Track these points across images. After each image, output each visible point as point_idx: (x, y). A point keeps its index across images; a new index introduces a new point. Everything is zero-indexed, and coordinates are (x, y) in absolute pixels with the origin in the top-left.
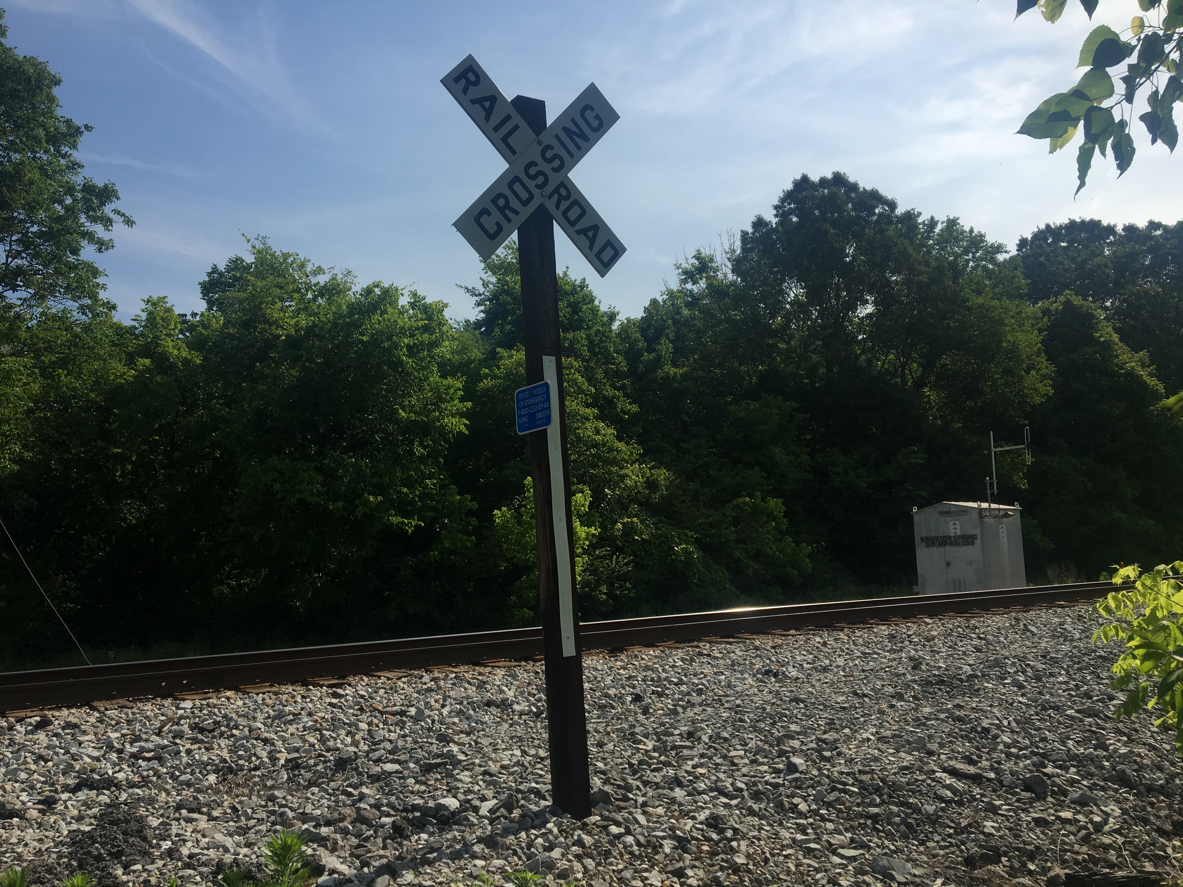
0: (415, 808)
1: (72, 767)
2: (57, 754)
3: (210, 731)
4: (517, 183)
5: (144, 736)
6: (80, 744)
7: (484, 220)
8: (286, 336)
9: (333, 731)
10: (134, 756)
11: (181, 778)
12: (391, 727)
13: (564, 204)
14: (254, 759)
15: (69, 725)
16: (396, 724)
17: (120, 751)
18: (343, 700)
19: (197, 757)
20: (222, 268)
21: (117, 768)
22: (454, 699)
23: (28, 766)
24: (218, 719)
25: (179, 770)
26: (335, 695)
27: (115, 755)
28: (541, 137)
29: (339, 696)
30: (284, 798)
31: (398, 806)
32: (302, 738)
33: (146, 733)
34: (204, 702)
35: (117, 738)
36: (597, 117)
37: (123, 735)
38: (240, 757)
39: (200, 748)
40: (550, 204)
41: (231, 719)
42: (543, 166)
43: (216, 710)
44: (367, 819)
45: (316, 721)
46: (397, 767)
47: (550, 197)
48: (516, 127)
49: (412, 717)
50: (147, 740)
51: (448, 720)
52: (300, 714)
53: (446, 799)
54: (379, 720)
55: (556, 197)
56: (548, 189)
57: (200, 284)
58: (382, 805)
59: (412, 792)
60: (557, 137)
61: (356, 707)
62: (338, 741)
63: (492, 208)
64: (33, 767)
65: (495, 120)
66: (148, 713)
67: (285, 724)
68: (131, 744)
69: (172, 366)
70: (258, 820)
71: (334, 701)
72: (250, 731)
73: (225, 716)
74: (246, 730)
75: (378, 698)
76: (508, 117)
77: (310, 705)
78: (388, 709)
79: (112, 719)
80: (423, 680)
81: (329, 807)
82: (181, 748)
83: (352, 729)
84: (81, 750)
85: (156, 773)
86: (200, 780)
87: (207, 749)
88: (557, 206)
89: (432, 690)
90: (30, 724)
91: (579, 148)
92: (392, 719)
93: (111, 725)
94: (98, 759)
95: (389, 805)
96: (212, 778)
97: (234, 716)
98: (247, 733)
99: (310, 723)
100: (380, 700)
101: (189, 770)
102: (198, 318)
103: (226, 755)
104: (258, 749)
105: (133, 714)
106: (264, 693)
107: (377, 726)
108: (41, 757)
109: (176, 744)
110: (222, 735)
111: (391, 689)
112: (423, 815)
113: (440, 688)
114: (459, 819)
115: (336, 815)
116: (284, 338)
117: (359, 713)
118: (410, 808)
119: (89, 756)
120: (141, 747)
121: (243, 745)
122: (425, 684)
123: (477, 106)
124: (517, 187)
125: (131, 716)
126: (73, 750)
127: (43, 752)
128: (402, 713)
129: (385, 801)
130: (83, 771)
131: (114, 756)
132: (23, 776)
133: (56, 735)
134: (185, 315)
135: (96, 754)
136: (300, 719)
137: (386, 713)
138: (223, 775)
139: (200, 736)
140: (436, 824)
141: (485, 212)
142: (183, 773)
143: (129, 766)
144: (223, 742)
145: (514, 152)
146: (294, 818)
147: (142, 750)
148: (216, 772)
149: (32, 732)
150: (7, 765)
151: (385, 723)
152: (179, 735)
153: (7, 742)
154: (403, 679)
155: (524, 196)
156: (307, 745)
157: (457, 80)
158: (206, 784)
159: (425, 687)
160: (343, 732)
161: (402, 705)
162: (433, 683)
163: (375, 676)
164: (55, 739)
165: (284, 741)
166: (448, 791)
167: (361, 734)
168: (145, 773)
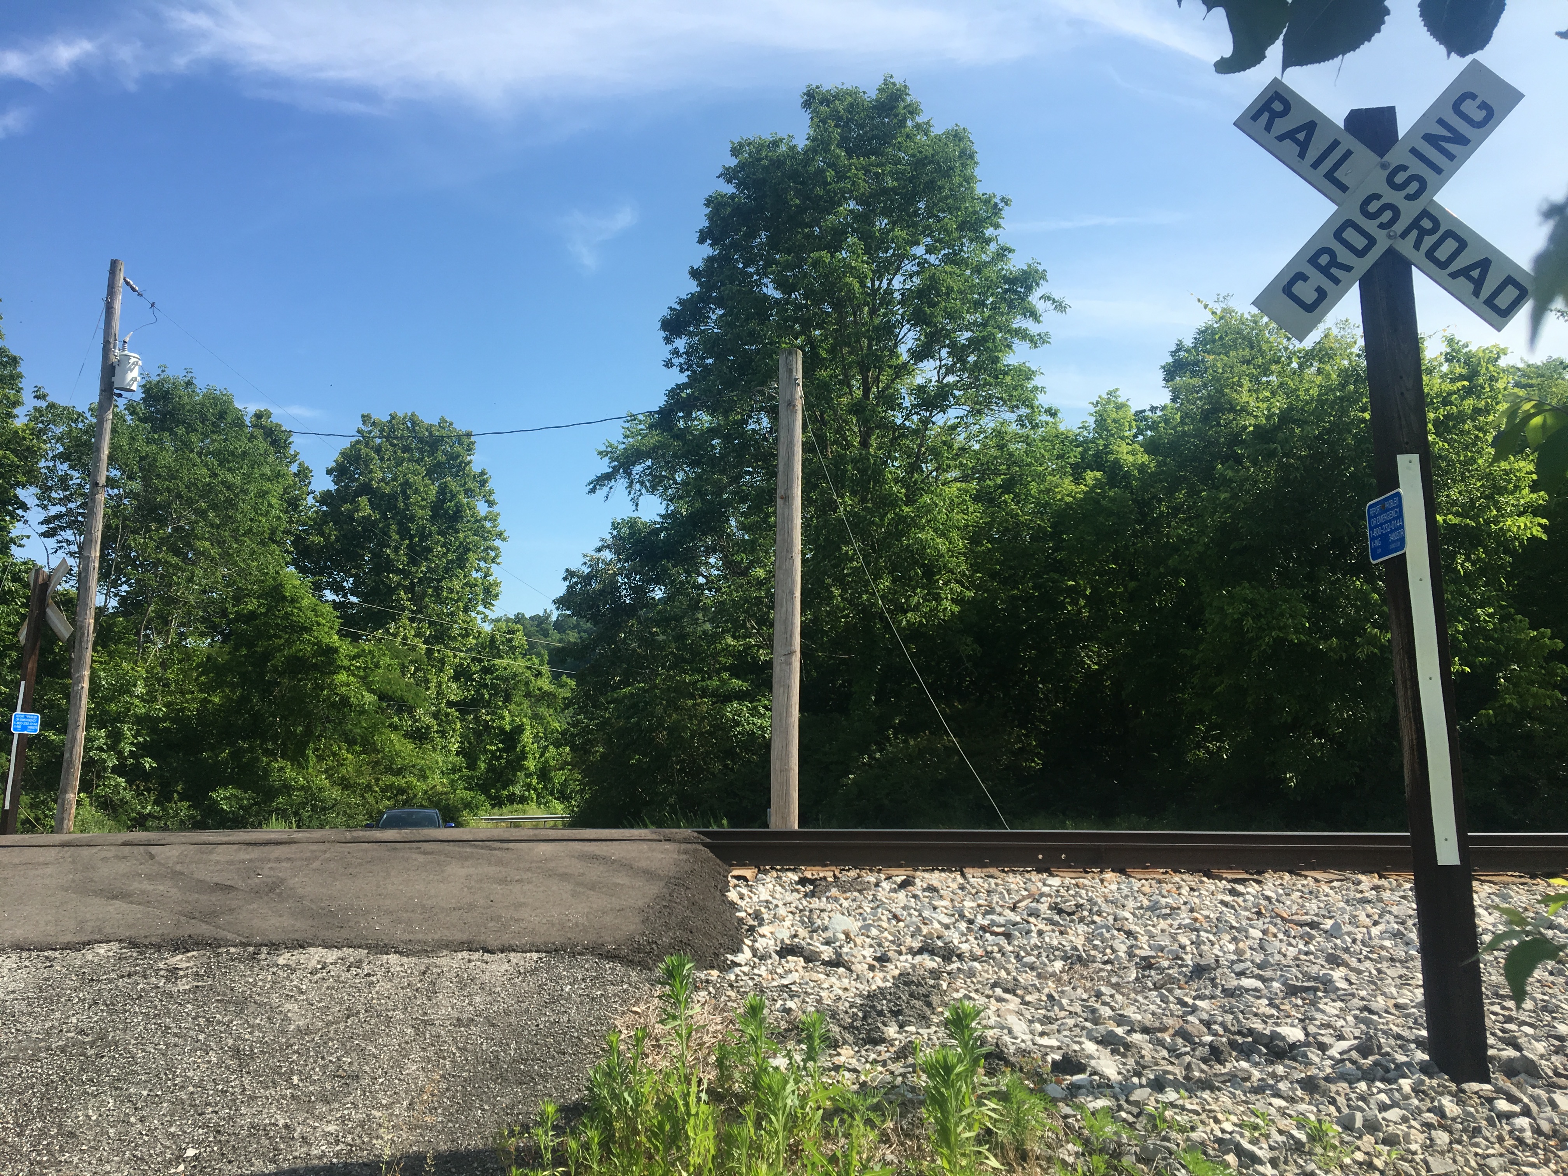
0: (1251, 1032)
1: (919, 929)
2: (910, 915)
3: (1069, 914)
4: (1350, 229)
5: (998, 909)
6: (935, 908)
7: (1299, 289)
8: (1255, 426)
9: (1214, 934)
10: (983, 928)
11: (1025, 960)
12: (1291, 940)
13: (1429, 241)
14: (1108, 951)
15: (932, 889)
16: (1302, 937)
17: (971, 922)
18: (1240, 900)
19: (1047, 939)
20: (1188, 342)
21: (964, 939)
22: (1396, 917)
23: (880, 923)
24: (1081, 901)
25: (1025, 951)
26: (1233, 892)
27: (965, 925)
28: (1386, 158)
29: (1238, 894)
30: (1112, 996)
31: (1230, 1027)
32: (1174, 938)
33: (1002, 906)
34: (1073, 881)
35: (972, 908)
36: (1484, 106)
37: (979, 906)
38: (1095, 947)
39: (1053, 931)
40: (1405, 247)
41: (1096, 904)
42: (1391, 196)
43: (1084, 892)
44: (1190, 1034)
45: (1196, 920)
46: (1259, 984)
47: (1404, 235)
48: (1348, 154)
49: (1326, 932)
50: (1000, 914)
51: (1376, 942)
52: (1179, 908)
53: (1293, 1029)
54: (1279, 929)
55: (1414, 233)
56: (1399, 227)
57: (1163, 367)
58: (1215, 1023)
59: (1256, 1015)
60: (1414, 151)
61: (1254, 910)
62: (1217, 946)
63: (1310, 271)
64: (885, 925)
65: (1313, 153)
66: (1012, 886)
67: (1158, 917)
68: (984, 915)
69: (1127, 475)
70: (1071, 1013)
71: (1228, 898)
72: (1115, 920)
73: (1090, 900)
74: (1111, 919)
75: (1288, 903)
76: (1336, 144)
77: (1196, 900)
78: (1295, 917)
79: (974, 888)
80: (1360, 888)
81: (1153, 1014)
82: (1033, 928)
83: (1238, 933)
84: (934, 915)
85: (1001, 950)
86: (1045, 965)
87: (1061, 933)
88: (1417, 246)
89: (1369, 902)
90: (895, 883)
91: (1451, 157)
92: (1295, 930)
93: (970, 893)
94: (947, 927)
95: (1222, 1024)
96: (1058, 965)
97: (1100, 900)
98: (1112, 921)
99: (1187, 921)
100: (1290, 906)
101: (1036, 952)
102: (1159, 413)
103: (1079, 942)
104: (1117, 941)
105: (997, 884)
106: (1147, 880)
107: (1275, 936)
108: (895, 917)
109: (1028, 922)
110: (1082, 920)
111: (1311, 893)
112: (1255, 1041)
113: (1380, 900)
114: (1297, 1055)
115: (1157, 1024)
116: (1251, 428)
117: (1256, 917)
118: (1245, 1031)
119: (940, 922)
120: (992, 920)
121: (1101, 934)
122: (1361, 892)
123: (1288, 141)
124: (1350, 234)
125: (993, 886)
126: (926, 914)
127: (899, 912)
128: (1313, 925)
129: (1220, 1019)
130: (929, 936)
131: (963, 926)
132: (874, 932)
133: (915, 896)
134: (1144, 411)
135: (946, 920)
136: (1178, 915)
137: (1291, 921)
138: (1072, 963)
139: (1057, 918)
140: (1265, 1054)
141: (1301, 277)
142: (1029, 954)
143: (976, 938)
144: (1081, 928)
145: (1344, 188)
146: (1110, 1018)
147: (993, 923)
148: (1065, 958)
149: (894, 891)
150: (865, 920)
151: (1287, 933)
152: (1035, 914)
153: (870, 898)
154: (1335, 884)
155: (1360, 242)
156: (1176, 945)
157: (1255, 118)
158: (1050, 970)
159: (1359, 896)
160: (1228, 937)
161: (1317, 915)
162: (1373, 892)
163: (1301, 876)
164: (913, 900)
165: (1152, 936)
166: (1301, 1020)
167: (1250, 942)
168: (989, 949)
